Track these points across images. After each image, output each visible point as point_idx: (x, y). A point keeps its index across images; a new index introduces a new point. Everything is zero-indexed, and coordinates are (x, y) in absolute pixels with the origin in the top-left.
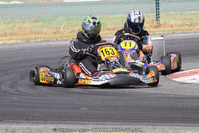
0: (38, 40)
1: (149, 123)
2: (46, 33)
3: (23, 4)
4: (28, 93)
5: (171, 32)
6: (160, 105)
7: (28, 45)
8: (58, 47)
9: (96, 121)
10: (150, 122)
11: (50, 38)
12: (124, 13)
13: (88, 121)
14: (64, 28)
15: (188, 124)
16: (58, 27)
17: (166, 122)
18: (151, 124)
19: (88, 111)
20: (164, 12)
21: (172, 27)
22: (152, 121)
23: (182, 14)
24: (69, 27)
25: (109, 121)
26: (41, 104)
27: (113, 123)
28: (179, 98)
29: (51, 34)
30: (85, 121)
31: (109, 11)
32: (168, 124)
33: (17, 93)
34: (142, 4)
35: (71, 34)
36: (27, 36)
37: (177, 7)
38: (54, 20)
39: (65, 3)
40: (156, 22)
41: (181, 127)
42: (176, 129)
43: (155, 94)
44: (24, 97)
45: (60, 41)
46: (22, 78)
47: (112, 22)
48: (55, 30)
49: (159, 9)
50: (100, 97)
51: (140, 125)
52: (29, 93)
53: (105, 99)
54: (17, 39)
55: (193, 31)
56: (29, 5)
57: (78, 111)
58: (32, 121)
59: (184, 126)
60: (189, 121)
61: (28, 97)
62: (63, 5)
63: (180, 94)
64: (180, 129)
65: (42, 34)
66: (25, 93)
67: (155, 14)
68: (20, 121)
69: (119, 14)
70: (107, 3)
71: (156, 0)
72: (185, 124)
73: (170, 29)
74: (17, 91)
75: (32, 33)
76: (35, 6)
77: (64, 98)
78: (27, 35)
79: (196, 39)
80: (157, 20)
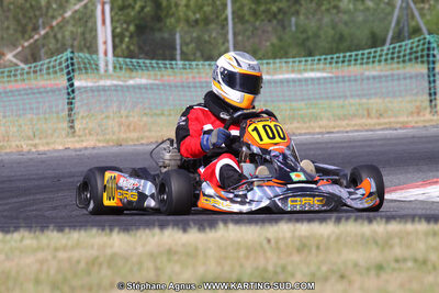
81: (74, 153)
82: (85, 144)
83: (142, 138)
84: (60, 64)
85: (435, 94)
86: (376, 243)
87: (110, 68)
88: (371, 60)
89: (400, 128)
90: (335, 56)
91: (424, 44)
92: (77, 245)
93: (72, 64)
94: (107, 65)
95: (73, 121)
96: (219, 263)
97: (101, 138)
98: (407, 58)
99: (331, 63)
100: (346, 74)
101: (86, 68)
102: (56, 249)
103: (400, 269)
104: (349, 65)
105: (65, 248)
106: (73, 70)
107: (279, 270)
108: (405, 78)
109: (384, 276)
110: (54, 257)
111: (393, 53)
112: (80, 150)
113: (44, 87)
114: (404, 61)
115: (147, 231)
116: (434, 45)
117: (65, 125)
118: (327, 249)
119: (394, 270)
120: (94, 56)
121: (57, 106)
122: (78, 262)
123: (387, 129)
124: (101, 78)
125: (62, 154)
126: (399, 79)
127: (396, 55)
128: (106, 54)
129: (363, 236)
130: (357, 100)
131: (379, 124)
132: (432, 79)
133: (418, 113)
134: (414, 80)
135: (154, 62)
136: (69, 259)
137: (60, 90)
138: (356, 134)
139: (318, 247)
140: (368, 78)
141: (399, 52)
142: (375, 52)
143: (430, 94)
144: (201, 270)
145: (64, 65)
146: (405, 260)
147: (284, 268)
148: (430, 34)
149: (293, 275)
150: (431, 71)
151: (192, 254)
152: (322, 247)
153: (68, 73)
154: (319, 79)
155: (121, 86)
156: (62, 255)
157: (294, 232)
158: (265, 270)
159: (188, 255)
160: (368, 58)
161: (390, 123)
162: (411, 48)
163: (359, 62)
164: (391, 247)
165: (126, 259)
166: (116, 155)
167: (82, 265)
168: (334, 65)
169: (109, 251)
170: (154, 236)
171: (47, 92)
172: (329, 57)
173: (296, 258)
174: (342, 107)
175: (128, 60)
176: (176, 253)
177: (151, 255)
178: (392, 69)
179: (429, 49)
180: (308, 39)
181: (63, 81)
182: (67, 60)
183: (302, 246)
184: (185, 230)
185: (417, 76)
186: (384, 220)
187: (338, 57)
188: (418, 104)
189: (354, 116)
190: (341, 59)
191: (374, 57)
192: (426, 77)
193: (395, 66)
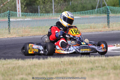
11: (36, 34)
81: (10, 39)
82: (13, 36)
83: (29, 35)
84: (6, 14)
85: (109, 22)
86: (91, 62)
87: (20, 15)
88: (92, 13)
89: (100, 32)
90: (82, 12)
91: (106, 9)
92: (9, 63)
93: (10, 14)
94: (19, 15)
95: (10, 30)
96: (48, 68)
97: (17, 35)
98: (101, 12)
99: (80, 14)
100: (85, 17)
101: (13, 15)
102: (3, 65)
103: (98, 69)
104: (86, 15)
105: (6, 64)
106: (10, 16)
107: (64, 70)
108: (101, 18)
109: (93, 71)
110: (3, 67)
111: (98, 11)
112: (12, 38)
113: (2, 21)
114: (101, 13)
115: (29, 59)
116: (109, 9)
117: (7, 31)
118: (78, 64)
119: (96, 69)
120: (16, 12)
121: (5, 26)
122: (9, 68)
123: (96, 32)
124: (17, 18)
125: (6, 39)
126: (99, 18)
127: (98, 12)
128: (19, 12)
129: (88, 60)
130: (88, 24)
131: (94, 31)
132: (108, 18)
133: (105, 28)
134: (103, 19)
135: (32, 14)
136: (7, 67)
137: (6, 21)
138: (87, 33)
139: (75, 64)
140: (91, 18)
141: (99, 11)
142: (93, 11)
143: (108, 22)
144: (43, 70)
145: (7, 15)
146: (99, 67)
147: (66, 69)
148: (108, 6)
149: (68, 71)
150: (108, 16)
151: (41, 65)
152: (76, 64)
153: (8, 17)
154: (77, 18)
155: (23, 20)
156: (5, 66)
157: (69, 60)
158: (61, 70)
159: (40, 66)
160: (91, 13)
161: (97, 30)
162: (103, 10)
163: (88, 13)
164: (95, 63)
165: (23, 67)
166: (21, 39)
167: (11, 68)
168: (81, 14)
169: (18, 65)
170: (30, 61)
171: (2, 22)
172: (80, 12)
173: (69, 66)
174: (84, 26)
175: (25, 13)
176: (36, 65)
177: (30, 66)
178: (97, 16)
179: (107, 10)
180: (74, 7)
181: (7, 19)
182: (8, 13)
183: (71, 63)
184: (39, 59)
185: (104, 17)
186: (94, 56)
187: (83, 12)
188: (105, 25)
189: (87, 28)
190: (83, 13)
191: (92, 12)
192: (107, 18)
193: (98, 15)
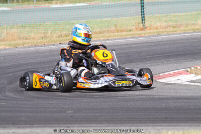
0: (26, 45)
1: (132, 124)
2: (33, 38)
3: (10, 10)
4: (15, 98)
5: (156, 34)
6: (144, 106)
7: (16, 50)
8: (46, 52)
9: (81, 124)
10: (134, 123)
11: (37, 43)
12: (110, 16)
13: (74, 124)
14: (51, 33)
15: (170, 124)
16: (45, 31)
17: (149, 123)
18: (135, 124)
19: (74, 114)
20: (149, 14)
21: (157, 29)
22: (135, 122)
23: (167, 16)
24: (57, 32)
25: (94, 123)
26: (27, 108)
27: (97, 125)
28: (163, 99)
29: (39, 39)
30: (71, 124)
31: (95, 15)
32: (151, 125)
33: (4, 98)
34: (127, 8)
35: (58, 39)
36: (14, 42)
37: (162, 9)
38: (42, 25)
39: (51, 8)
40: (142, 25)
41: (163, 128)
42: (159, 130)
43: (140, 95)
44: (11, 102)
45: (47, 45)
46: (10, 83)
47: (99, 26)
48: (43, 35)
49: (144, 12)
50: (86, 100)
51: (124, 126)
52: (17, 98)
53: (90, 102)
54: (5, 45)
55: (178, 32)
56: (16, 11)
57: (64, 114)
58: (18, 126)
59: (167, 126)
60: (171, 121)
61: (15, 102)
62: (49, 10)
63: (165, 94)
64: (162, 129)
65: (30, 39)
66: (13, 98)
67: (141, 16)
68: (7, 126)
69: (104, 17)
70: (93, 7)
71: (141, 1)
72: (167, 124)
73: (155, 31)
74: (5, 96)
75: (20, 39)
76: (22, 12)
77: (50, 102)
78: (14, 40)
79: (180, 40)
80: (143, 23)
85: (144, 17)
89: (138, 37)
123: (132, 38)
192: (140, 10)
